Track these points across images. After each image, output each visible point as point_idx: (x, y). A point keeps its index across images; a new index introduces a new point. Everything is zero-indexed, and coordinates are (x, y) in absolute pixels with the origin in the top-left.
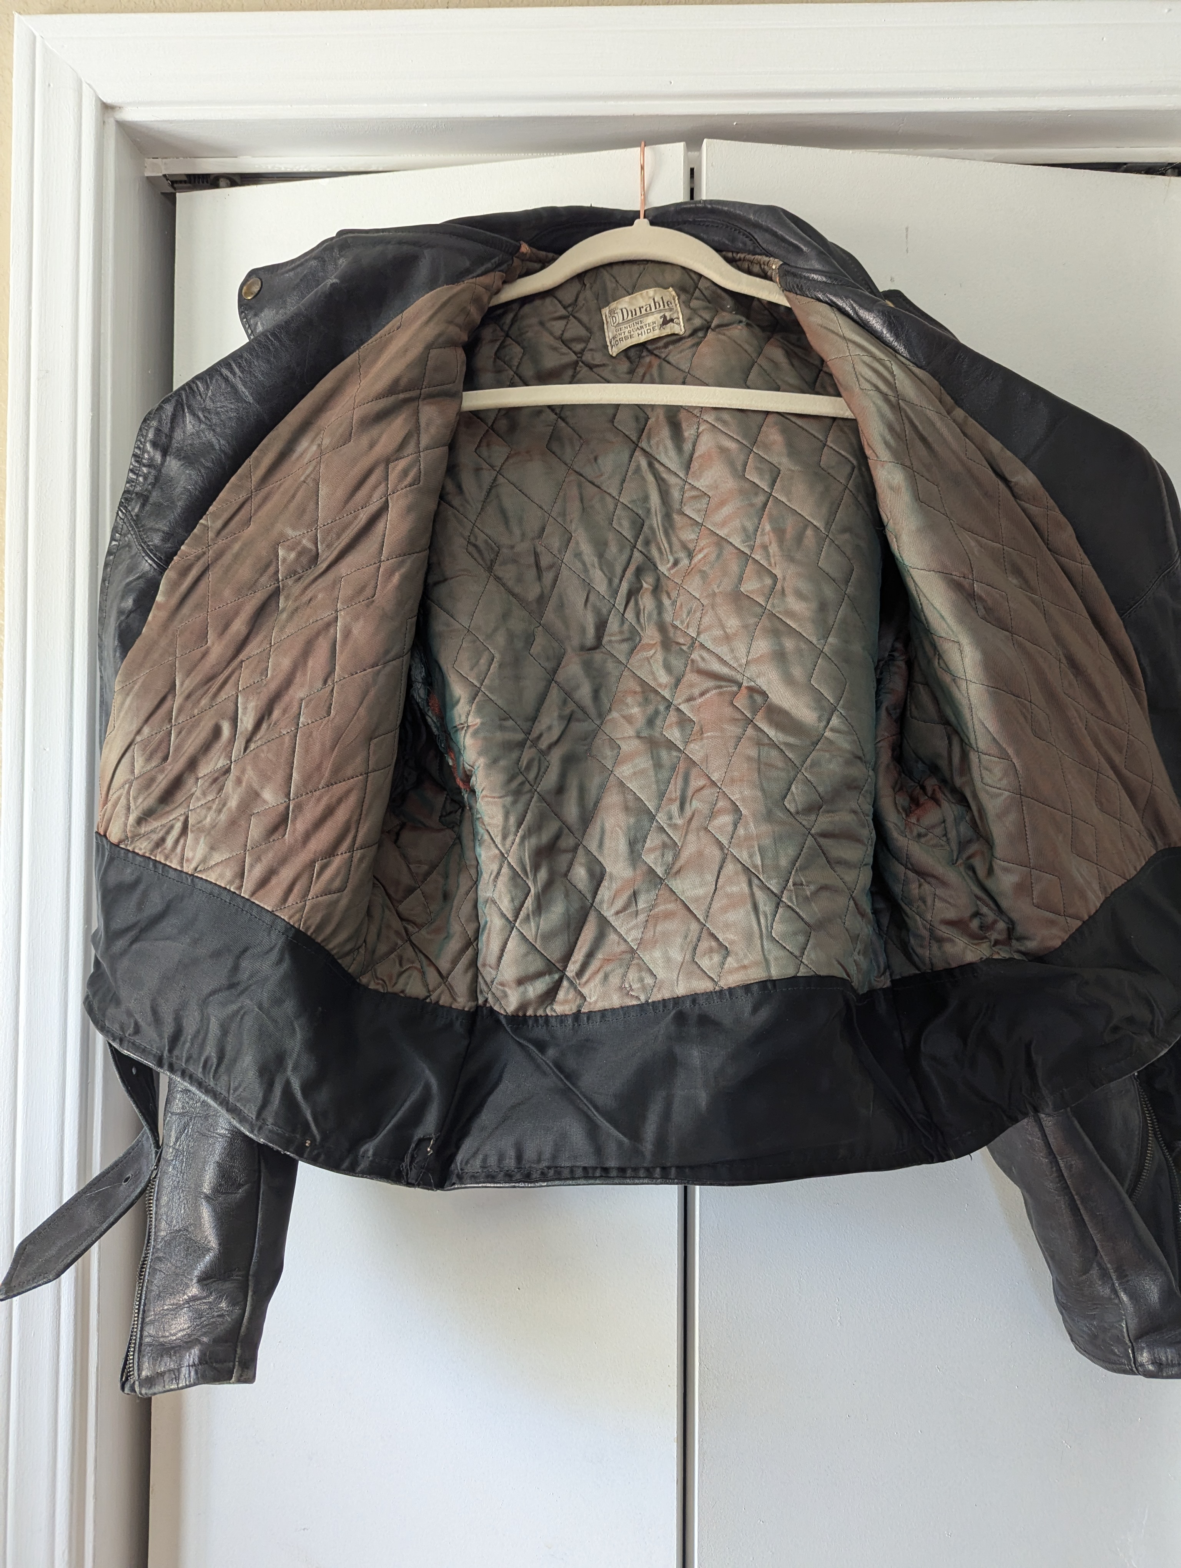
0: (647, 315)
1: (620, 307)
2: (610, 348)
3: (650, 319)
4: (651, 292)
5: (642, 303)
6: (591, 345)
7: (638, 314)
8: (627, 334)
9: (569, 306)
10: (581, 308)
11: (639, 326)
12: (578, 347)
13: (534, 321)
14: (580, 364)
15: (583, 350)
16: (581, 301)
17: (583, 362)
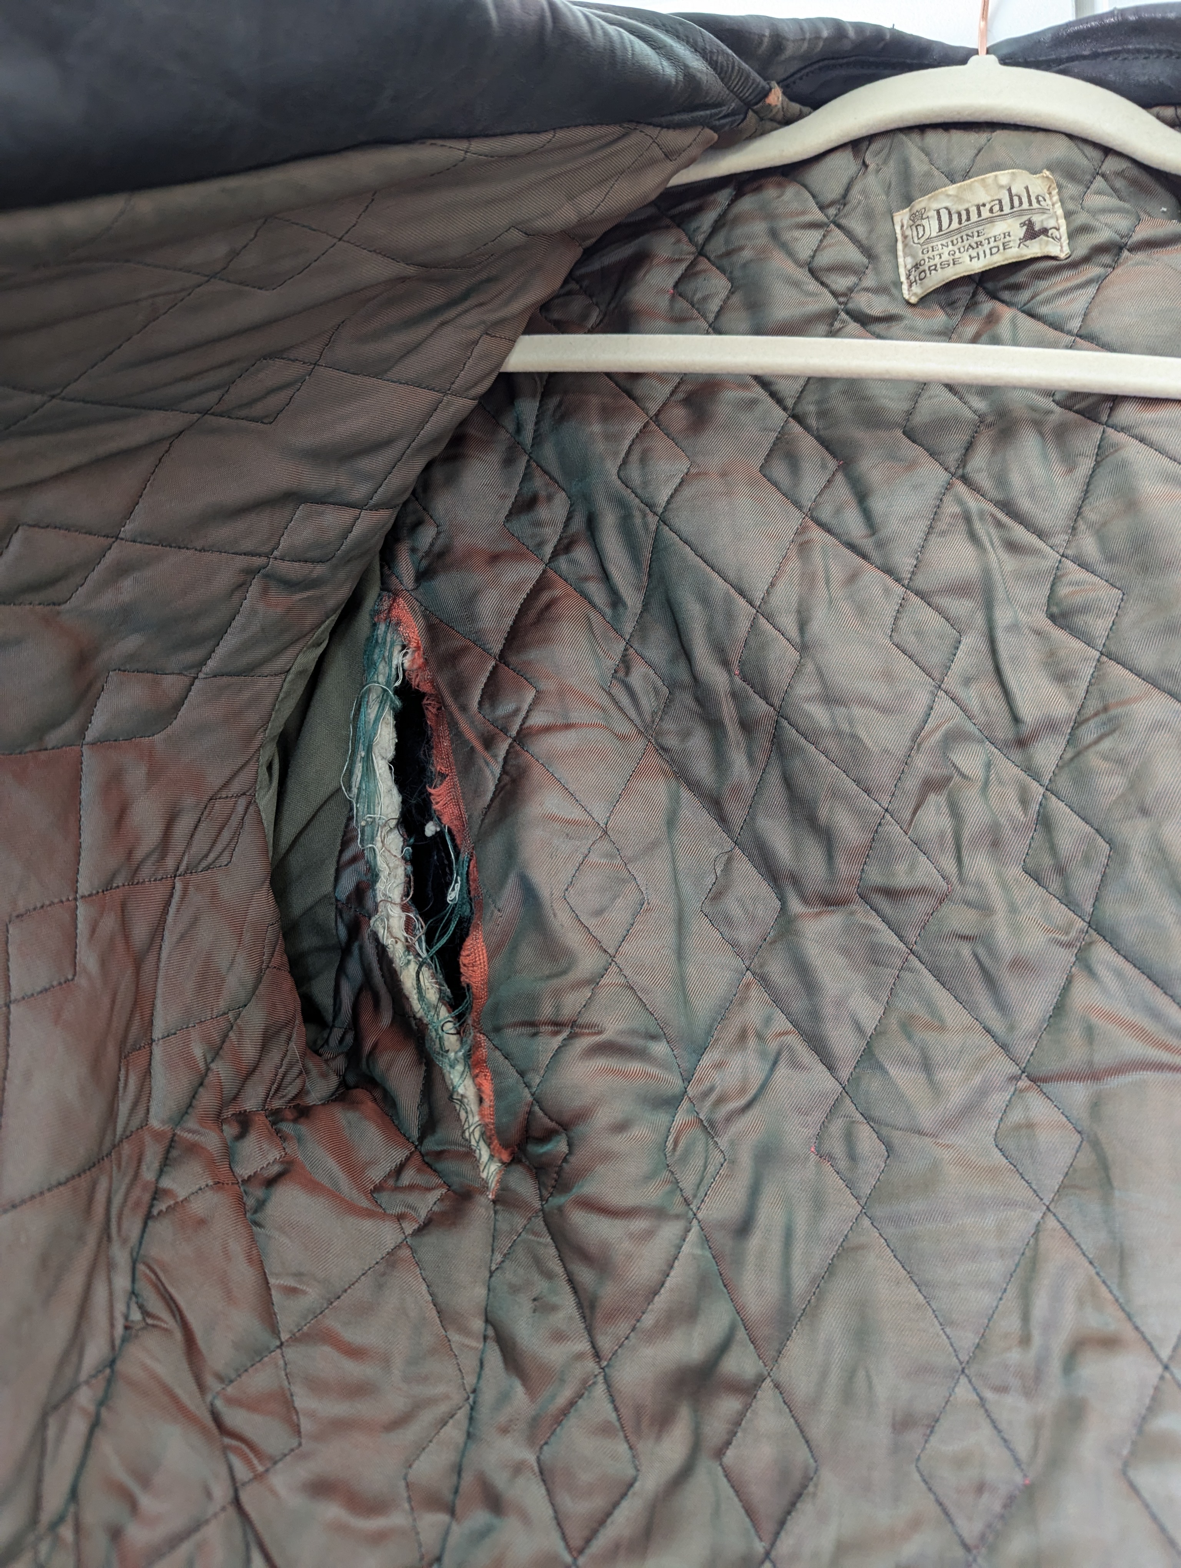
0: (991, 220)
1: (936, 206)
2: (905, 287)
3: (999, 228)
4: (1004, 177)
5: (982, 196)
6: (869, 281)
7: (974, 217)
8: (945, 257)
9: (832, 204)
10: (856, 207)
11: (972, 241)
12: (842, 282)
13: (759, 227)
14: (843, 315)
15: (851, 290)
16: (855, 195)
17: (848, 313)
